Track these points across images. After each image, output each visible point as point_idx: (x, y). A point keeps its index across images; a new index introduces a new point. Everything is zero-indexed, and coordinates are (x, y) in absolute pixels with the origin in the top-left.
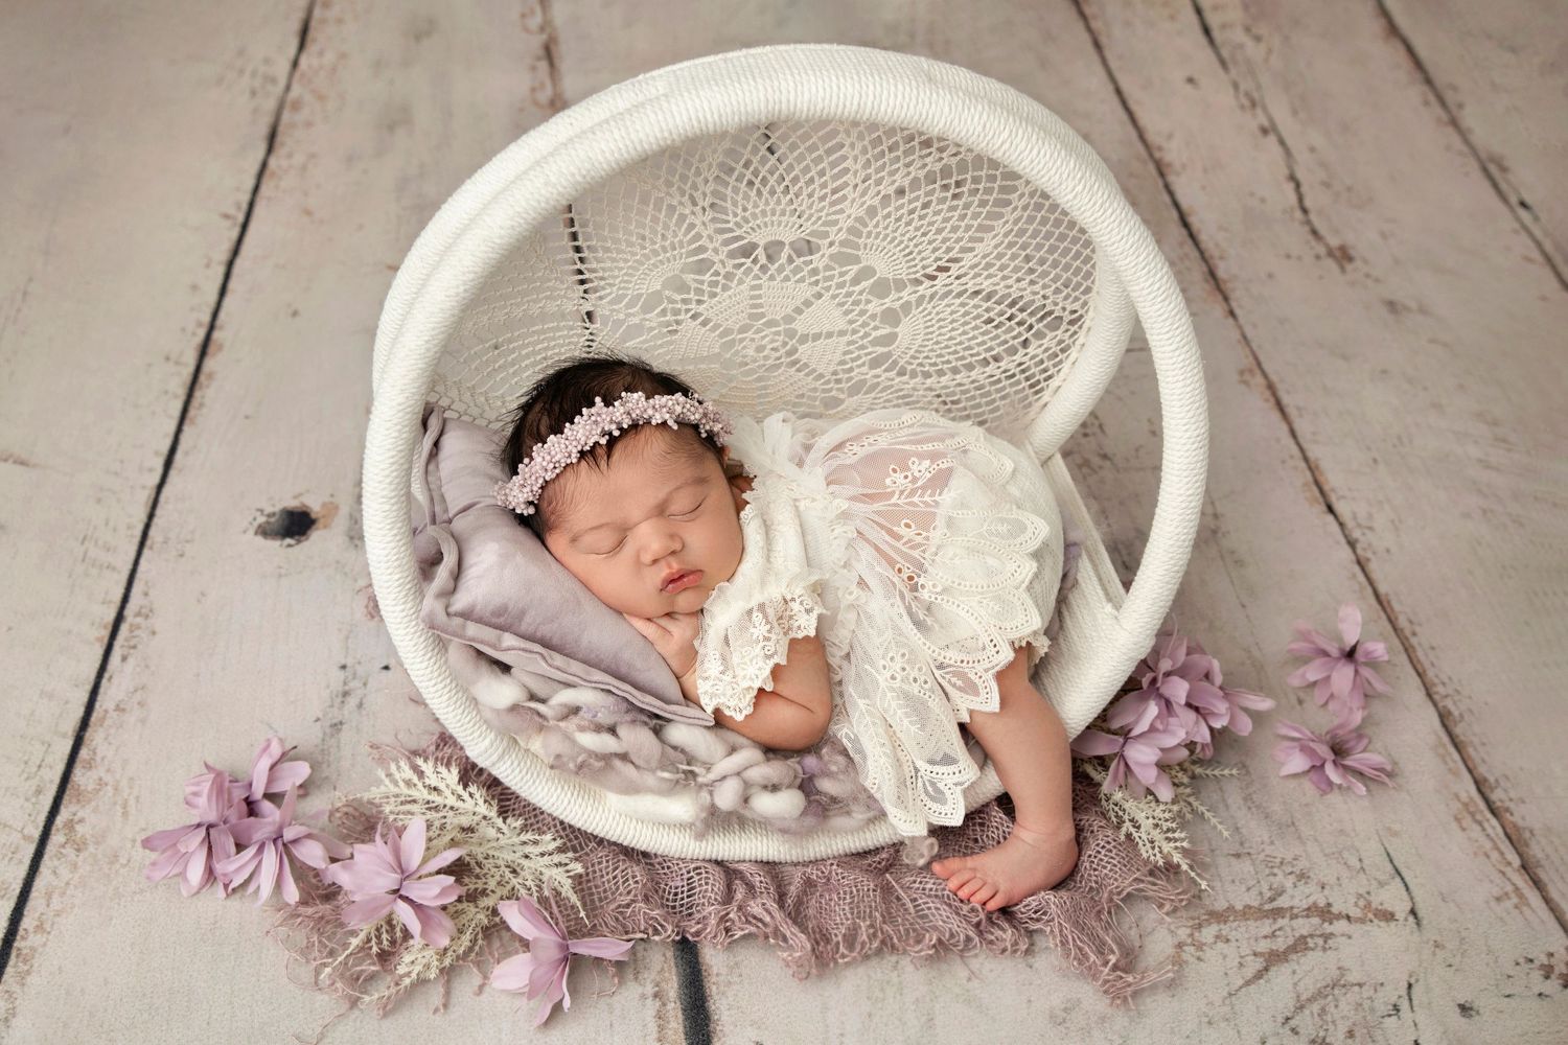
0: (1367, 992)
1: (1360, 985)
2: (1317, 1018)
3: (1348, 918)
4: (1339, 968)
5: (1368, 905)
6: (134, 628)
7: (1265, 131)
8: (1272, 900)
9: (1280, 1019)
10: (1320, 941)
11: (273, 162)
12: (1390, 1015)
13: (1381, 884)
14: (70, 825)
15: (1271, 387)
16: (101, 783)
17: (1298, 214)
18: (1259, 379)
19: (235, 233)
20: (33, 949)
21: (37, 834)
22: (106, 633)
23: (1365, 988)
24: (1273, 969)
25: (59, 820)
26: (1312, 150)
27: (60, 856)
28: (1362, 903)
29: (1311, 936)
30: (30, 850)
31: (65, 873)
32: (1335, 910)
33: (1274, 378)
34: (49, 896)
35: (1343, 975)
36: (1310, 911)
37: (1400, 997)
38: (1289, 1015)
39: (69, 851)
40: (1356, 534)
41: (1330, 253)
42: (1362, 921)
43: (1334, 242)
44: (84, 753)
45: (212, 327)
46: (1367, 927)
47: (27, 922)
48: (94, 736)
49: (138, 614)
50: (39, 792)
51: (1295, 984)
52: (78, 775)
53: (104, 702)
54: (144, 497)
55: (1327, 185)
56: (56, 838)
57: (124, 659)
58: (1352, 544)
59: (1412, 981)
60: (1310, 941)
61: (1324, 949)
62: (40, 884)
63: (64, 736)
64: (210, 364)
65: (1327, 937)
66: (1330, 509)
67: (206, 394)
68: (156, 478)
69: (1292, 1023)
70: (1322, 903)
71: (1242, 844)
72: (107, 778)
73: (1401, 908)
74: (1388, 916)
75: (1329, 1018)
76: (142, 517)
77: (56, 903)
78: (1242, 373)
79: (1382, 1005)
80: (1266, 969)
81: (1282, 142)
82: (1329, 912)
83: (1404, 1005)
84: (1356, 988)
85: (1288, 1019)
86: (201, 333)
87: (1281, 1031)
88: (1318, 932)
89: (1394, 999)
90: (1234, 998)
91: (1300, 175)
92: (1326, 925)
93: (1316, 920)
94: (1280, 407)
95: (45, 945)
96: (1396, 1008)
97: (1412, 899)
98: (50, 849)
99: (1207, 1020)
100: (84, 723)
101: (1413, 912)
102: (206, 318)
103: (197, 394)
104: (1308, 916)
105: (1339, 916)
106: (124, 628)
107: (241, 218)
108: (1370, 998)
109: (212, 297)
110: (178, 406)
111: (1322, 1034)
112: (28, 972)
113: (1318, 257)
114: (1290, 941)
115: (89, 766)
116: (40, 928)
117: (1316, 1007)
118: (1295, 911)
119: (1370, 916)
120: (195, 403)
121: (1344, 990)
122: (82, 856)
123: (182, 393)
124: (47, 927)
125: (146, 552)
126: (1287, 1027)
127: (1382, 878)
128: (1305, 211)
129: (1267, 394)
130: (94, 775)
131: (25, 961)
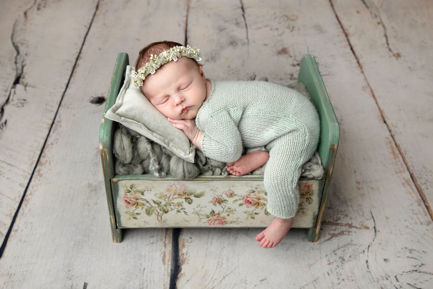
0: (357, 247)
1: (356, 245)
2: (342, 252)
3: (356, 227)
4: (351, 240)
5: (362, 225)
6: (56, 125)
7: (379, 23)
8: (336, 221)
9: (332, 251)
10: (347, 233)
11: (97, 13)
12: (362, 253)
13: (368, 220)
14: (39, 171)
15: (372, 91)
16: (46, 161)
17: (386, 45)
18: (368, 89)
19: (86, 30)
20: (29, 199)
21: (31, 172)
22: (49, 127)
23: (357, 246)
24: (333, 238)
25: (37, 169)
26: (392, 28)
27: (36, 178)
28: (361, 224)
29: (345, 231)
30: (29, 176)
31: (37, 182)
32: (353, 225)
33: (373, 89)
34: (33, 187)
35: (352, 242)
36: (346, 225)
37: (366, 249)
38: (335, 250)
39: (38, 177)
40: (392, 128)
41: (394, 55)
42: (360, 228)
43: (395, 52)
44: (43, 154)
45: (80, 53)
46: (361, 230)
47: (28, 193)
48: (46, 151)
49: (58, 122)
50: (32, 163)
51: (339, 243)
52: (42, 160)
53: (49, 142)
54: (61, 94)
55: (395, 37)
56: (36, 174)
57: (54, 132)
58: (390, 131)
59: (370, 245)
60: (345, 233)
61: (348, 235)
62: (31, 184)
63: (39, 150)
64: (79, 62)
65: (349, 232)
66: (385, 122)
67: (77, 69)
68: (63, 90)
69: (335, 252)
70: (350, 223)
71: (331, 205)
72: (48, 160)
73: (371, 226)
74: (367, 228)
75: (345, 252)
76: (60, 98)
77: (35, 188)
78: (363, 87)
79: (360, 250)
80: (331, 238)
81: (384, 26)
82: (352, 226)
83: (366, 251)
84: (355, 246)
85: (334, 251)
86: (77, 55)
87: (332, 253)
88: (347, 230)
89: (364, 249)
90: (321, 244)
91: (388, 34)
92: (350, 229)
93: (347, 227)
94: (374, 96)
95: (31, 198)
96: (364, 251)
97: (375, 224)
98: (34, 176)
99: (312, 248)
100: (43, 147)
101: (375, 228)
102: (78, 51)
103: (75, 70)
104: (345, 226)
105: (354, 227)
106: (54, 126)
107: (88, 26)
108: (358, 249)
109: (80, 46)
110: (70, 73)
111: (343, 256)
112: (27, 204)
113: (390, 56)
114: (339, 232)
115: (44, 157)
116: (31, 194)
117: (343, 249)
118: (342, 224)
119: (362, 227)
120: (74, 71)
121: (351, 246)
122: (41, 178)
123: (71, 69)
124: (32, 194)
125: (61, 108)
126: (334, 253)
127: (368, 218)
128: (388, 44)
129: (370, 93)
130: (45, 159)
131: (27, 201)
